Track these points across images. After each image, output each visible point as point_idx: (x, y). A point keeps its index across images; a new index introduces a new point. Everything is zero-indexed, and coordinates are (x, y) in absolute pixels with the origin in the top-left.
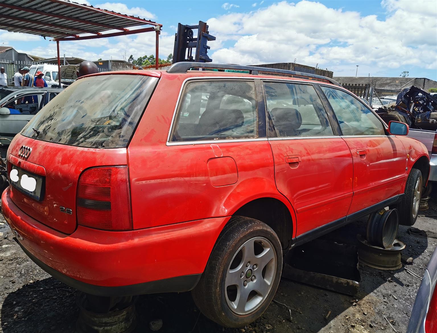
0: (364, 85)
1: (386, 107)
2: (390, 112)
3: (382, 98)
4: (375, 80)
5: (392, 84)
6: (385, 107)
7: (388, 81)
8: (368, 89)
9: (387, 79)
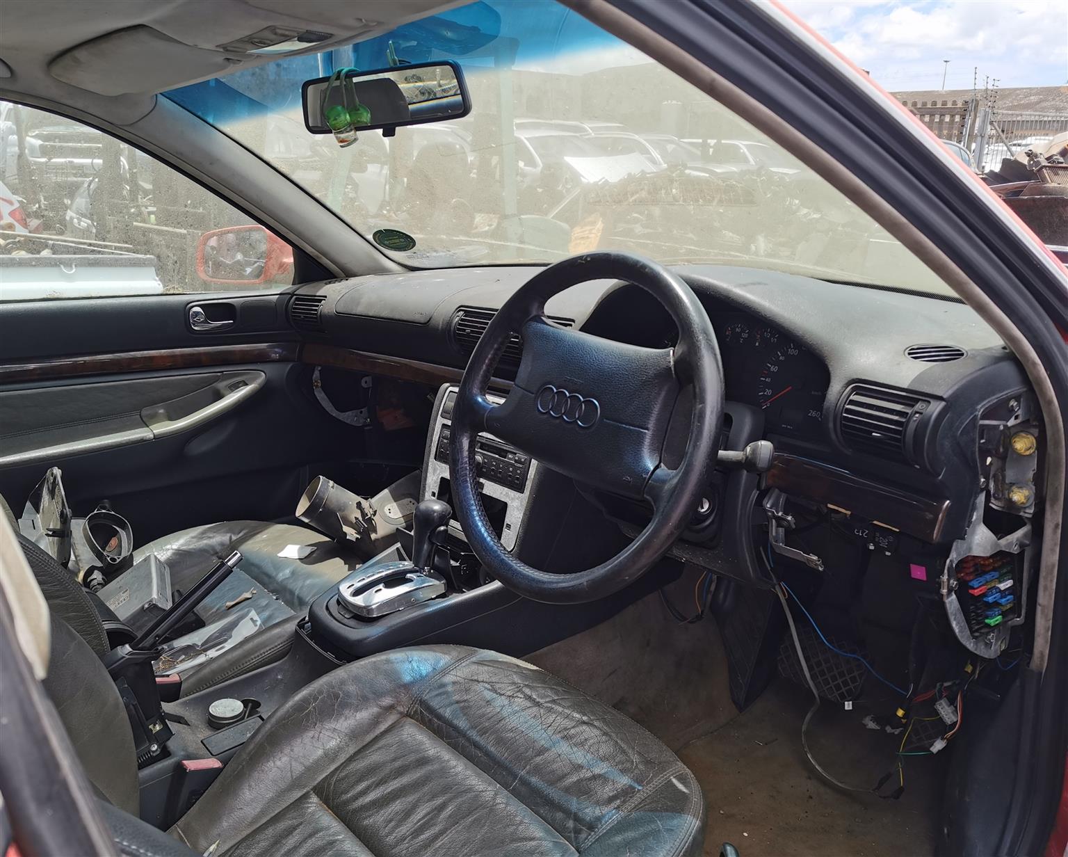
0: (960, 105)
1: (1036, 156)
2: (1056, 174)
3: (1015, 145)
4: (993, 96)
5: (1044, 104)
6: (1030, 155)
7: (1032, 98)
8: (972, 114)
9: (1030, 92)
